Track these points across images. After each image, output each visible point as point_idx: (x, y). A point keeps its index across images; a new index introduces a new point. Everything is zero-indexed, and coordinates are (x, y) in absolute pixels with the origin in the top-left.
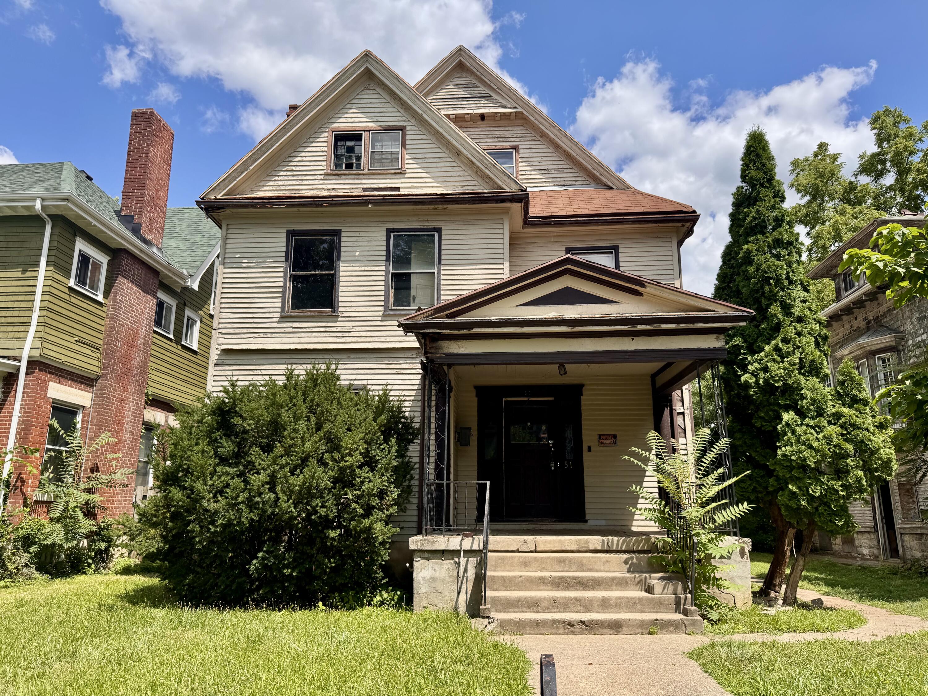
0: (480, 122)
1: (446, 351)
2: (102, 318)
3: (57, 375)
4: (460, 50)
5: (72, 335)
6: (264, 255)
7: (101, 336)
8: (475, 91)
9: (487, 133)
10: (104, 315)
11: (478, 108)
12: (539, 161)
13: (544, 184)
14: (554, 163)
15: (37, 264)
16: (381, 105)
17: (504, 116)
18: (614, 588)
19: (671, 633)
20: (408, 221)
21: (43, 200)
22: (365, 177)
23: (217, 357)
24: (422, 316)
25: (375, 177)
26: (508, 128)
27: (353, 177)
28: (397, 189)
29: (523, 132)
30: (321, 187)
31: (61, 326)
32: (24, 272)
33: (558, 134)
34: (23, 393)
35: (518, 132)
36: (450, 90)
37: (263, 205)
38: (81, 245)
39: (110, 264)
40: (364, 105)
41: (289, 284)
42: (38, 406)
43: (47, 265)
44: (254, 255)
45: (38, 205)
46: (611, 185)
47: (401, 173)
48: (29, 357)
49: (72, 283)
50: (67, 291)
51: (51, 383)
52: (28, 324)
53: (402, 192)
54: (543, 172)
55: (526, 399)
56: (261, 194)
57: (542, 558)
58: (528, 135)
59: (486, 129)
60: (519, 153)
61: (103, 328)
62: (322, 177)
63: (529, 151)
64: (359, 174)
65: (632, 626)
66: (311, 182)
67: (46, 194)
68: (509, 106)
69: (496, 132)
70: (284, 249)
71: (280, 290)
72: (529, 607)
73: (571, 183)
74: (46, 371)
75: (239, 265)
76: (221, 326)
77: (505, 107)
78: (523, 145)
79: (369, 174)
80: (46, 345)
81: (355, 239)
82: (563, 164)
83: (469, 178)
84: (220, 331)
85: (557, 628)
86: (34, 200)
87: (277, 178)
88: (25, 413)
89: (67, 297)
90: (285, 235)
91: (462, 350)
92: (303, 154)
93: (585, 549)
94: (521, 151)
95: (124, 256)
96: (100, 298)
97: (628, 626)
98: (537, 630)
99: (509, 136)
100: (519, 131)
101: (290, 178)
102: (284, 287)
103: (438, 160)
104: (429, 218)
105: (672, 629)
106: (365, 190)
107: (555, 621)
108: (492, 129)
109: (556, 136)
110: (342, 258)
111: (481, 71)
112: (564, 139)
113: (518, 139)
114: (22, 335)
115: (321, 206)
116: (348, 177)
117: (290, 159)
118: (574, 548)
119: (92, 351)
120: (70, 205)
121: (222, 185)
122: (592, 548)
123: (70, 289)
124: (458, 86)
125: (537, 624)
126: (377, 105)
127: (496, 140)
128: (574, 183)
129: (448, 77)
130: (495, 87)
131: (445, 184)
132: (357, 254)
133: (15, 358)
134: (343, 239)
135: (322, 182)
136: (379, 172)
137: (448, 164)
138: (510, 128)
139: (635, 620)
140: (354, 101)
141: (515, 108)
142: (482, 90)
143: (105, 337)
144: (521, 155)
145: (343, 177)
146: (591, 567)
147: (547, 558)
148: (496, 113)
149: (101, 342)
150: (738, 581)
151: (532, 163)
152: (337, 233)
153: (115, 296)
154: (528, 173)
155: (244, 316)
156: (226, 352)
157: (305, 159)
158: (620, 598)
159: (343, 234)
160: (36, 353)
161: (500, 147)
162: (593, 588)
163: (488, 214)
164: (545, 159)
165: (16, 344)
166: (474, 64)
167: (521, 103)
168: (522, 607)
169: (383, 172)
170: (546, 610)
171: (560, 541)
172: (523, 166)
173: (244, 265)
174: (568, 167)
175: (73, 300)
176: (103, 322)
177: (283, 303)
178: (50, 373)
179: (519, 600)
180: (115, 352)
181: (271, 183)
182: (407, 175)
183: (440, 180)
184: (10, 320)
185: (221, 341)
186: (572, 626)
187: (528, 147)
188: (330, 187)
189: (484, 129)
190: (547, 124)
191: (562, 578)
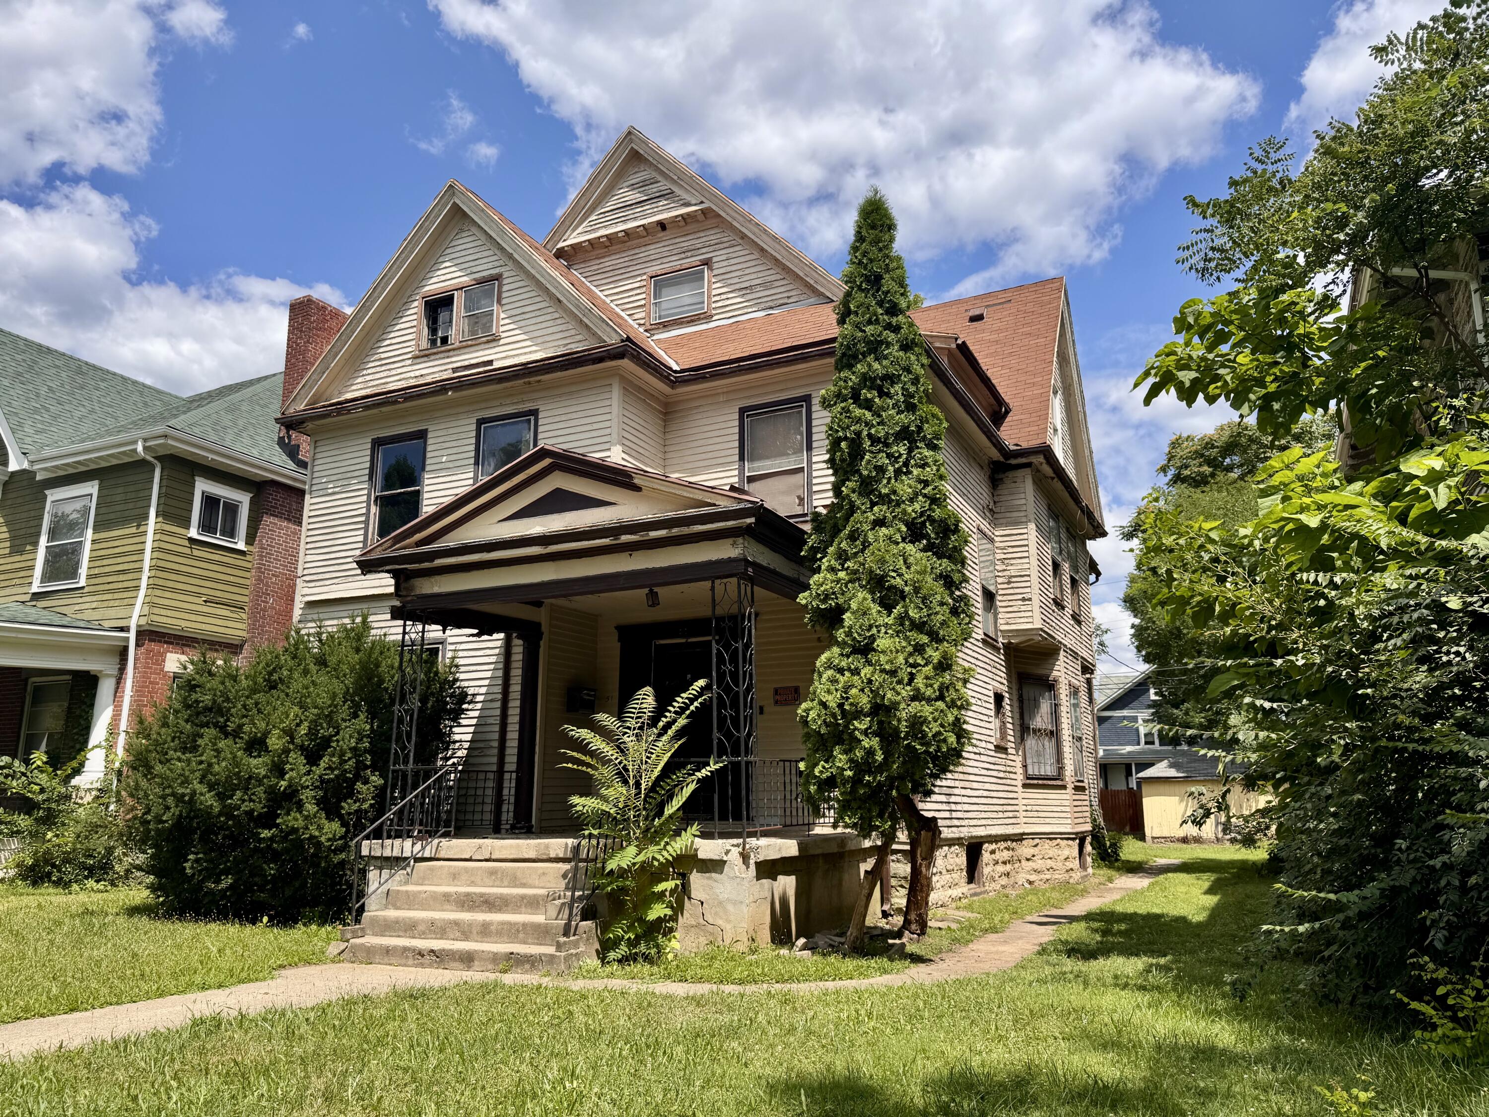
0: (662, 234)
1: (418, 592)
2: (248, 570)
3: (178, 644)
4: (630, 133)
5: (199, 595)
6: (349, 475)
7: (246, 592)
8: (654, 189)
9: (671, 247)
10: (249, 565)
11: (654, 214)
12: (739, 277)
13: (746, 310)
14: (760, 275)
15: (146, 517)
16: (476, 250)
17: (686, 219)
18: (523, 909)
19: (526, 972)
20: (501, 405)
21: (145, 440)
22: (455, 353)
23: (300, 612)
24: (380, 549)
25: (466, 350)
26: (698, 235)
27: (442, 355)
28: (490, 362)
29: (718, 236)
30: (408, 375)
31: (180, 586)
32: (138, 526)
33: (756, 230)
34: (135, 668)
35: (712, 238)
36: (626, 195)
37: (339, 412)
38: (202, 486)
39: (252, 502)
40: (458, 255)
41: (374, 509)
42: (150, 683)
43: (157, 516)
44: (339, 476)
45: (140, 448)
46: (830, 296)
47: (494, 339)
48: (138, 626)
49: (193, 533)
50: (186, 543)
51: (169, 655)
52: (137, 588)
53: (496, 365)
54: (744, 292)
55: (684, 641)
56: (349, 396)
57: (473, 869)
58: (726, 239)
59: (670, 242)
60: (712, 270)
61: (248, 582)
62: (409, 362)
63: (725, 263)
64: (449, 351)
65: (485, 960)
66: (399, 371)
67: (145, 435)
68: (694, 202)
69: (683, 245)
70: (368, 465)
71: (363, 519)
72: (406, 931)
73: (782, 302)
74: (160, 641)
75: (324, 492)
76: (306, 572)
77: (688, 204)
78: (718, 257)
79: (459, 348)
80: (156, 610)
81: (441, 440)
82: (772, 275)
83: (573, 332)
84: (305, 578)
85: (407, 957)
86: (135, 442)
87: (365, 372)
88: (137, 691)
89: (188, 551)
90: (369, 446)
91: (436, 590)
92: (392, 335)
93: (545, 857)
94: (716, 266)
95: (271, 490)
96: (241, 546)
97: (481, 959)
98: (386, 960)
99: (699, 246)
100: (712, 236)
101: (378, 369)
102: (367, 514)
103: (538, 313)
104: (525, 397)
105: (527, 966)
106: (455, 370)
107: (405, 949)
108: (677, 240)
109: (754, 234)
110: (428, 468)
111: (657, 157)
112: (764, 237)
113: (711, 249)
114: (131, 601)
115: (395, 402)
116: (437, 356)
117: (379, 344)
118: (532, 855)
119: (232, 611)
120: (170, 442)
121: (302, 392)
122: (553, 855)
123: (192, 540)
124: (632, 187)
125: (388, 951)
126: (471, 251)
127: (683, 256)
128: (786, 301)
129: (620, 176)
130: (675, 178)
131: (546, 345)
132: (444, 459)
133: (121, 629)
134: (430, 441)
135: (410, 368)
136: (470, 343)
137: (548, 317)
138: (702, 234)
139: (489, 952)
140: (448, 251)
141: (702, 202)
142: (663, 185)
143: (251, 593)
144: (715, 272)
145: (432, 357)
146: (524, 881)
147: (478, 869)
148: (677, 217)
149: (246, 599)
150: (730, 908)
151: (729, 282)
152: (422, 435)
153: (260, 541)
154: (724, 297)
155: (327, 556)
156: (311, 604)
157: (394, 341)
158: (503, 923)
159: (430, 435)
160: (143, 621)
161: (687, 266)
162: (500, 910)
163: (594, 379)
164: (747, 271)
165: (122, 613)
166: (648, 150)
167: (707, 195)
168: (399, 930)
169: (473, 342)
170: (422, 935)
171: (518, 846)
172: (718, 288)
173: (330, 491)
174: (779, 277)
175: (196, 552)
176: (248, 575)
177: (366, 535)
178: (166, 642)
179: (397, 921)
180: (264, 610)
181: (360, 380)
182: (502, 342)
183: (540, 340)
184: (126, 584)
185: (306, 591)
186: (423, 956)
187: (724, 257)
188: (418, 373)
189: (666, 243)
190: (741, 219)
191: (468, 895)
